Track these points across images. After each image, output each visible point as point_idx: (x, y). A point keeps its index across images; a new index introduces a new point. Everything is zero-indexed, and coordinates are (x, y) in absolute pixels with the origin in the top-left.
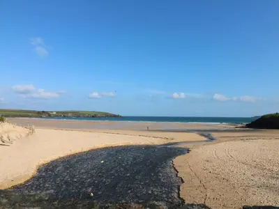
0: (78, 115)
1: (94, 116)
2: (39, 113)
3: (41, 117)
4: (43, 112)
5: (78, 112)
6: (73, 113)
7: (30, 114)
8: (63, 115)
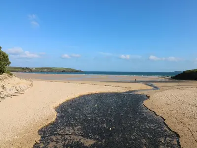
0: (51, 70)
1: (63, 71)
2: (23, 68)
3: (25, 72)
4: (26, 68)
5: (51, 68)
6: (48, 68)
7: (17, 70)
8: (41, 70)
